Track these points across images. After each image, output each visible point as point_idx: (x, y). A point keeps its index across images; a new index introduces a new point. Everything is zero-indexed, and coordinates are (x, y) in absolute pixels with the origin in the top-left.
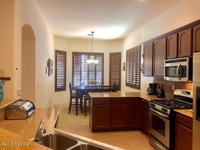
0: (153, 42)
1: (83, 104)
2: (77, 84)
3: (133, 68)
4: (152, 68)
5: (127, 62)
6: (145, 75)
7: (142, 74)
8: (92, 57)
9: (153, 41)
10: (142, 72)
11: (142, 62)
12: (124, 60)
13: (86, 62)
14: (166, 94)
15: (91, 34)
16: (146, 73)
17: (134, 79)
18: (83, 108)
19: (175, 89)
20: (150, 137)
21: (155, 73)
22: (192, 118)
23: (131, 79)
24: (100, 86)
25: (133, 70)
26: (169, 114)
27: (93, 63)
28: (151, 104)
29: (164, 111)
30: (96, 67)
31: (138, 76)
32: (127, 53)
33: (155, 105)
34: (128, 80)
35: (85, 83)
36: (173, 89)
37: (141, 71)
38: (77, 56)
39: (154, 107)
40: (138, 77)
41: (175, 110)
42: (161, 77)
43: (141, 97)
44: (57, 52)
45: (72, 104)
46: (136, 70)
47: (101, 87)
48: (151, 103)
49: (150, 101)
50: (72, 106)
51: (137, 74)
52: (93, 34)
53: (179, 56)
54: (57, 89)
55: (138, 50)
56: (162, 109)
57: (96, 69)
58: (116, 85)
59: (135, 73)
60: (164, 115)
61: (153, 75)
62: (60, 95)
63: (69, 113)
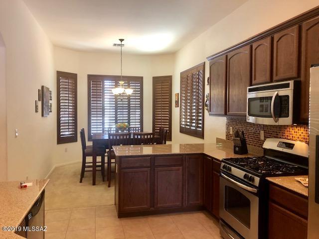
0: (227, 56)
1: (106, 165)
2: (97, 130)
3: (191, 103)
4: (224, 103)
5: (181, 93)
6: (213, 113)
7: (206, 112)
8: (121, 83)
9: (227, 53)
10: (207, 110)
11: (207, 91)
12: (176, 88)
13: (112, 93)
14: (249, 147)
15: (119, 42)
16: (214, 110)
17: (194, 121)
18: (106, 173)
19: (266, 137)
20: (222, 225)
21: (230, 111)
22: (306, 198)
23: (189, 121)
24: (134, 134)
25: (191, 106)
26: (258, 186)
27: (123, 93)
28: (224, 167)
29: (248, 181)
30: (129, 101)
31: (201, 116)
32: (182, 78)
33: (230, 168)
34: (184, 123)
35: (112, 129)
36: (262, 138)
37: (206, 108)
38: (95, 82)
39: (228, 172)
40: (201, 118)
41: (269, 179)
42: (239, 117)
43: (206, 152)
44: (60, 75)
45: (86, 165)
46: (198, 106)
47: (138, 135)
48: (223, 164)
49: (222, 161)
50: (86, 169)
51: (198, 113)
52: (123, 43)
53: (275, 78)
54: (61, 140)
55: (201, 71)
56: (245, 176)
57: (129, 104)
58: (163, 132)
59: (194, 111)
60: (249, 188)
61: (226, 114)
62: (66, 150)
63: (81, 182)
